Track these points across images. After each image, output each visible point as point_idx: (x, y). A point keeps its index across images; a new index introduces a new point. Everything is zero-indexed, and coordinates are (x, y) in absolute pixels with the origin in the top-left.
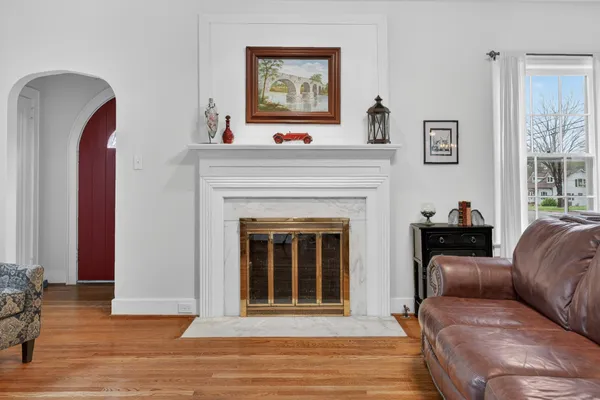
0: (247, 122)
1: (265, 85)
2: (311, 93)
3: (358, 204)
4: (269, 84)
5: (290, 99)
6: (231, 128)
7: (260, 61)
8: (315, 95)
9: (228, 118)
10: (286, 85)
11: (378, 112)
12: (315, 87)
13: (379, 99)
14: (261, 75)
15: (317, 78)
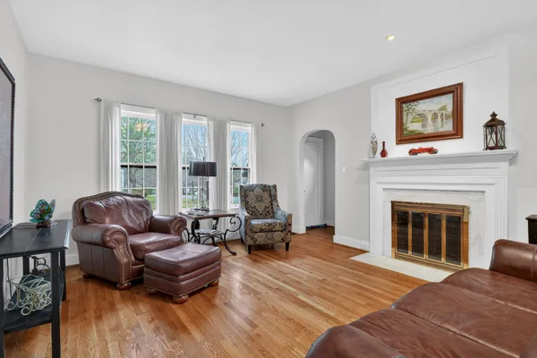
0: (397, 144)
1: (407, 119)
2: (439, 119)
3: (479, 196)
4: (410, 118)
5: (423, 126)
6: (386, 148)
7: (404, 105)
8: (442, 120)
9: (384, 143)
10: (422, 117)
11: (494, 124)
12: (442, 115)
13: (494, 115)
14: (405, 113)
15: (444, 108)
